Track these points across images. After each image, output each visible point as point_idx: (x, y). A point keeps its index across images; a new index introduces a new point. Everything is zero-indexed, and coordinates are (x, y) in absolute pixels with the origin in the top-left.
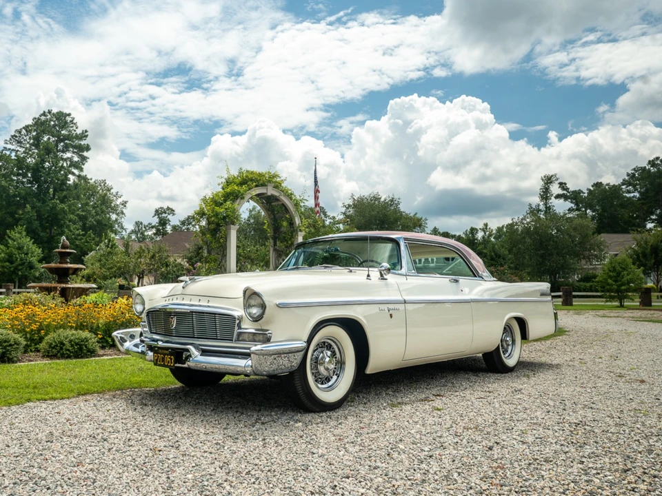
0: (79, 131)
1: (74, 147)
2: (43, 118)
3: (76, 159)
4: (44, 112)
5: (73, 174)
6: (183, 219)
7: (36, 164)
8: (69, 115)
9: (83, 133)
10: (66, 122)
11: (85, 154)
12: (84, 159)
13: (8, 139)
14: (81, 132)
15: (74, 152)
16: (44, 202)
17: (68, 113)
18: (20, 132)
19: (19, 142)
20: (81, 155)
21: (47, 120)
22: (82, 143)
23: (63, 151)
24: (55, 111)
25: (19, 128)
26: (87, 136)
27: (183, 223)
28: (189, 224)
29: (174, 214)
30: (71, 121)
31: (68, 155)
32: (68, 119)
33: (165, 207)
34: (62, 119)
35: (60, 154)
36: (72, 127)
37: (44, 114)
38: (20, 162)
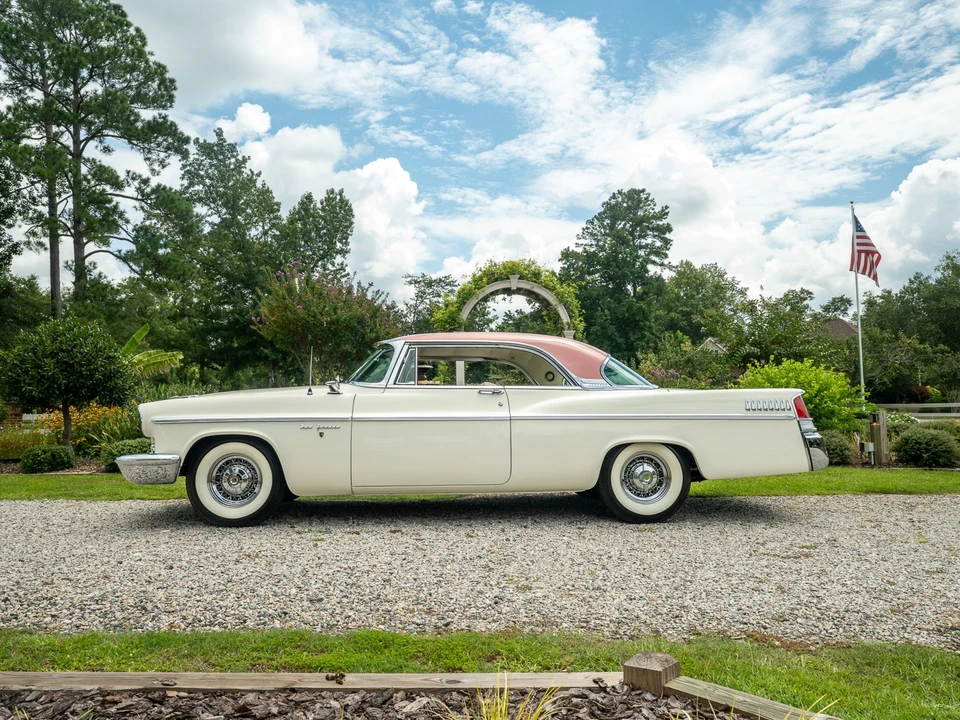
0: (658, 209)
1: (652, 229)
2: (613, 202)
3: (658, 244)
4: (614, 194)
5: (654, 263)
6: (825, 303)
7: (607, 258)
8: (643, 191)
9: (663, 210)
10: (640, 201)
11: (668, 236)
12: (667, 242)
13: (581, 234)
14: (660, 209)
15: (654, 236)
16: (619, 301)
17: (641, 189)
18: (592, 223)
19: (592, 234)
20: (662, 238)
21: (617, 203)
22: (661, 223)
23: (640, 237)
24: (625, 190)
25: (590, 218)
26: (667, 214)
27: (826, 309)
28: (836, 310)
29: (812, 298)
30: (646, 199)
31: (649, 240)
32: (643, 196)
33: (798, 290)
34: (635, 198)
35: (637, 242)
36: (649, 205)
37: (614, 197)
38: (590, 258)
